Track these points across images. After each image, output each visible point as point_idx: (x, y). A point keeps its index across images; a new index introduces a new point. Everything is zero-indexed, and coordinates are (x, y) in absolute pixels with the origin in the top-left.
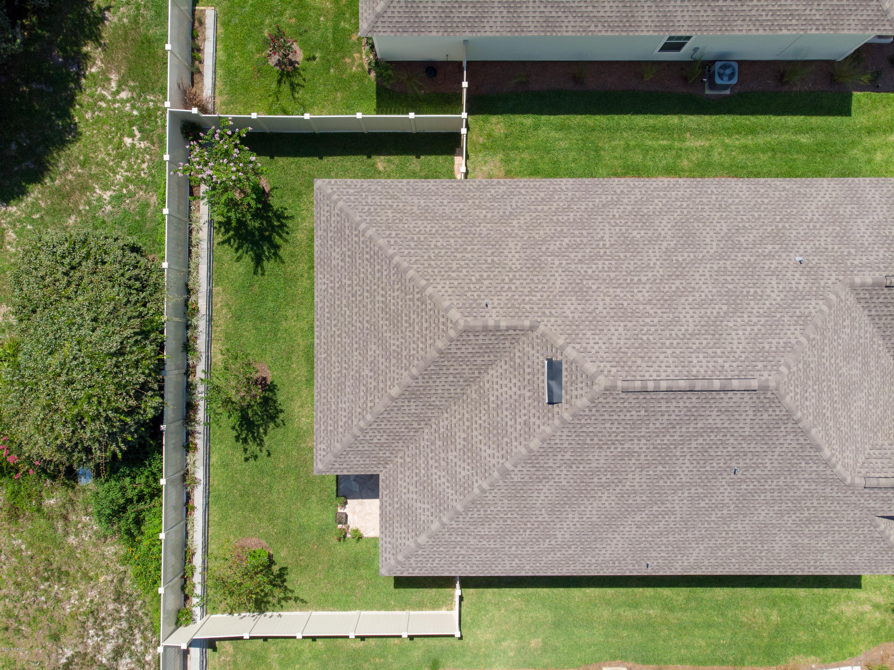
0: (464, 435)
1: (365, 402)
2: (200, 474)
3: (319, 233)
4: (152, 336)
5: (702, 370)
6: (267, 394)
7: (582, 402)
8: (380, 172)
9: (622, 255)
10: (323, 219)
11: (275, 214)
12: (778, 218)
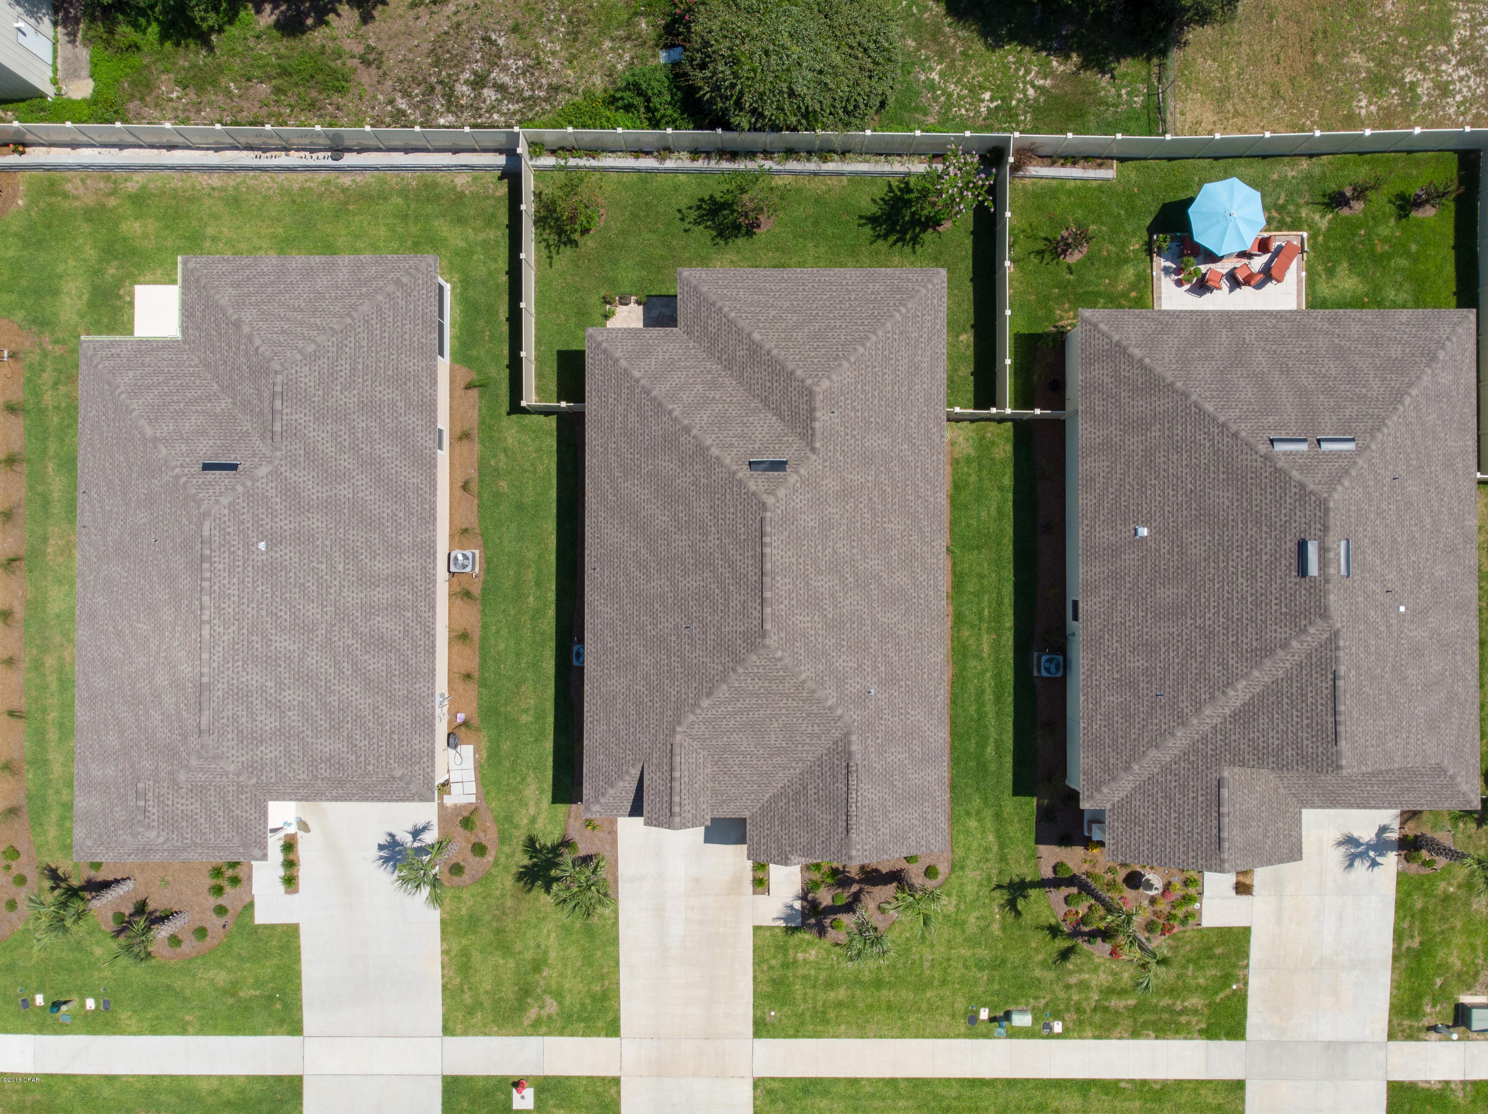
0: (717, 397)
1: (746, 312)
2: (669, 164)
3: (897, 273)
4: (804, 121)
5: (778, 585)
6: (744, 229)
7: (752, 486)
8: (957, 337)
9: (876, 536)
10: (910, 276)
11: (917, 236)
12: (909, 683)
